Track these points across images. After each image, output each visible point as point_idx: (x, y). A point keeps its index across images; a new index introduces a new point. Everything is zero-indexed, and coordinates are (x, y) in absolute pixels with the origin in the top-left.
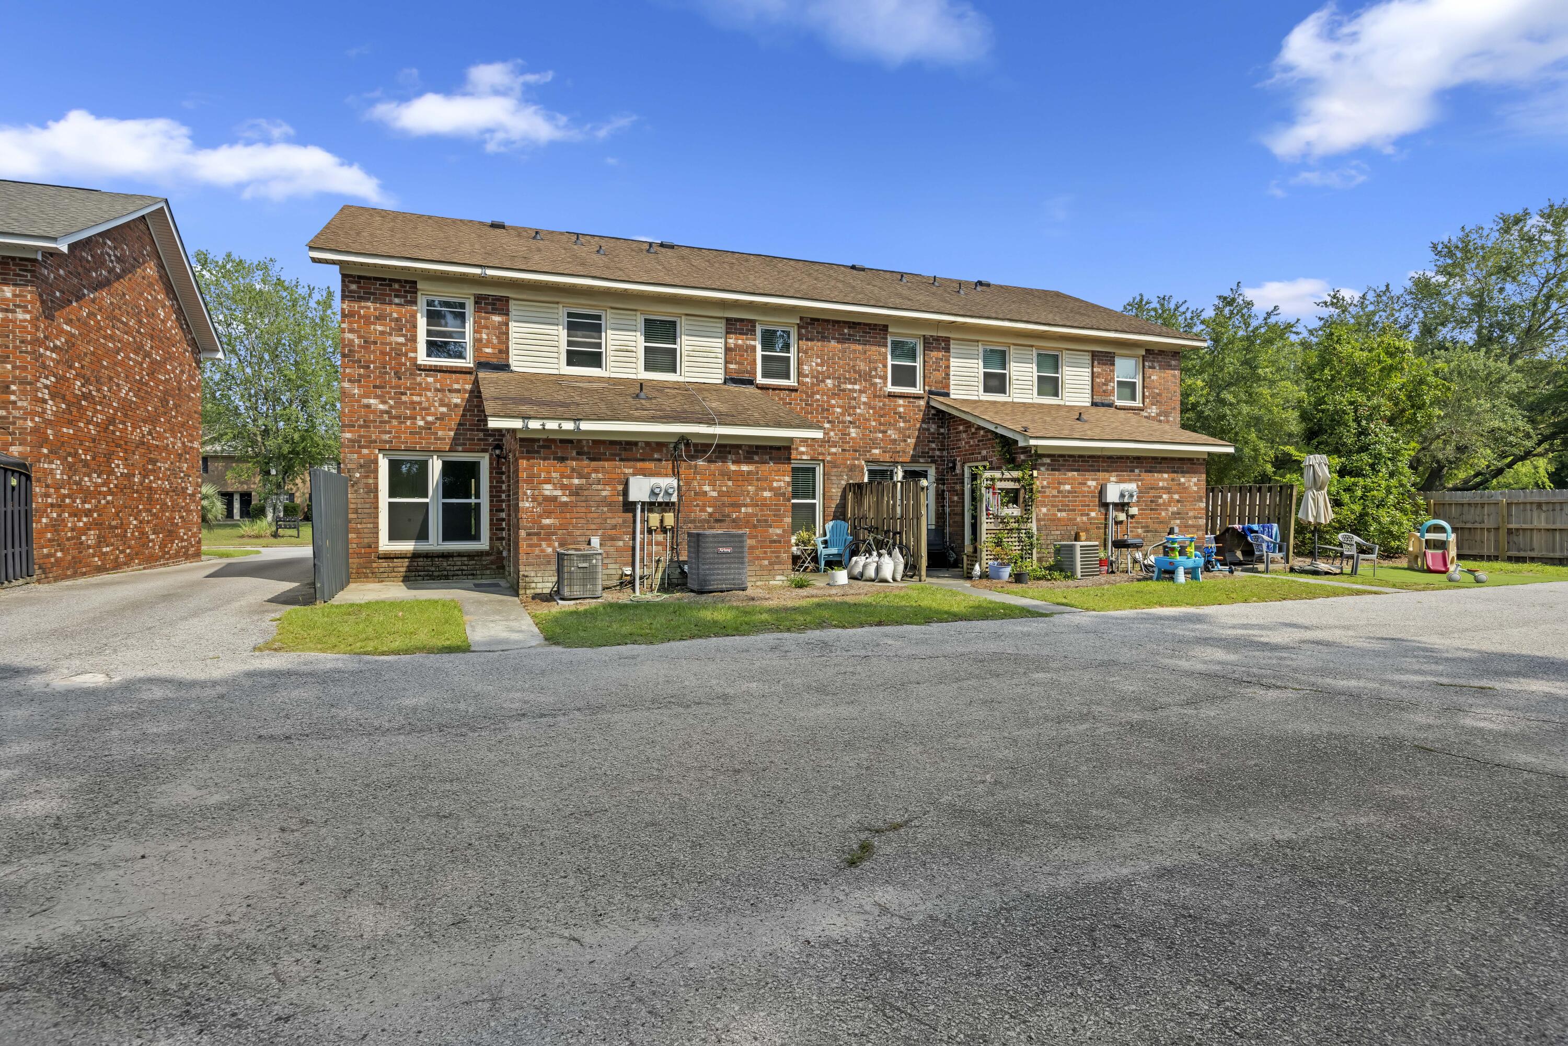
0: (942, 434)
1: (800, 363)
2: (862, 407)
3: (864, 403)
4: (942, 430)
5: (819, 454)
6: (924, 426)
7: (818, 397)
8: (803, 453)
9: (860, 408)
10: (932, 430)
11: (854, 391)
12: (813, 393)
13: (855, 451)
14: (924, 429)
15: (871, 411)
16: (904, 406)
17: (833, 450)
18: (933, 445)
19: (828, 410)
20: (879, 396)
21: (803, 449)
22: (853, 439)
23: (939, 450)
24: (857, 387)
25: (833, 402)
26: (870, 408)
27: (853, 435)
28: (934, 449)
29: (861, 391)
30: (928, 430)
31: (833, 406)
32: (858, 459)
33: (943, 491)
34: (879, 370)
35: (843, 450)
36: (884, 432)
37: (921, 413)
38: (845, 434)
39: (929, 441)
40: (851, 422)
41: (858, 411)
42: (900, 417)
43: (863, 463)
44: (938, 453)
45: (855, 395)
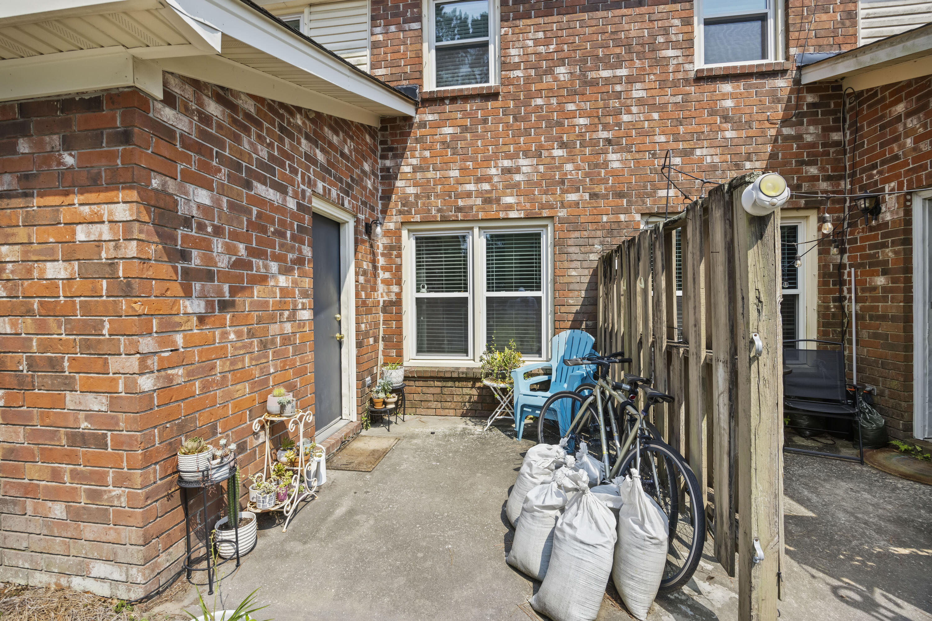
0: (837, 144)
1: (504, 45)
2: (634, 109)
3: (640, 102)
4: (836, 136)
5: (542, 207)
6: (786, 131)
7: (539, 101)
8: (509, 207)
9: (629, 113)
10: (809, 138)
11: (618, 80)
12: (530, 97)
13: (620, 195)
14: (787, 138)
15: (656, 116)
16: (732, 96)
17: (573, 197)
18: (813, 170)
19: (560, 124)
20: (675, 84)
21: (509, 200)
22: (615, 174)
23: (828, 178)
24: (623, 72)
25: (571, 107)
26: (653, 107)
27: (616, 165)
28: (814, 179)
29: (631, 80)
30: (799, 138)
31: (572, 115)
32: (627, 212)
33: (840, 267)
34: (673, 30)
35: (594, 196)
36: (687, 153)
37: (780, 107)
38: (597, 166)
39: (802, 163)
40: (609, 141)
41: (626, 118)
42: (726, 118)
43: (638, 217)
44: (824, 185)
45: (618, 88)
